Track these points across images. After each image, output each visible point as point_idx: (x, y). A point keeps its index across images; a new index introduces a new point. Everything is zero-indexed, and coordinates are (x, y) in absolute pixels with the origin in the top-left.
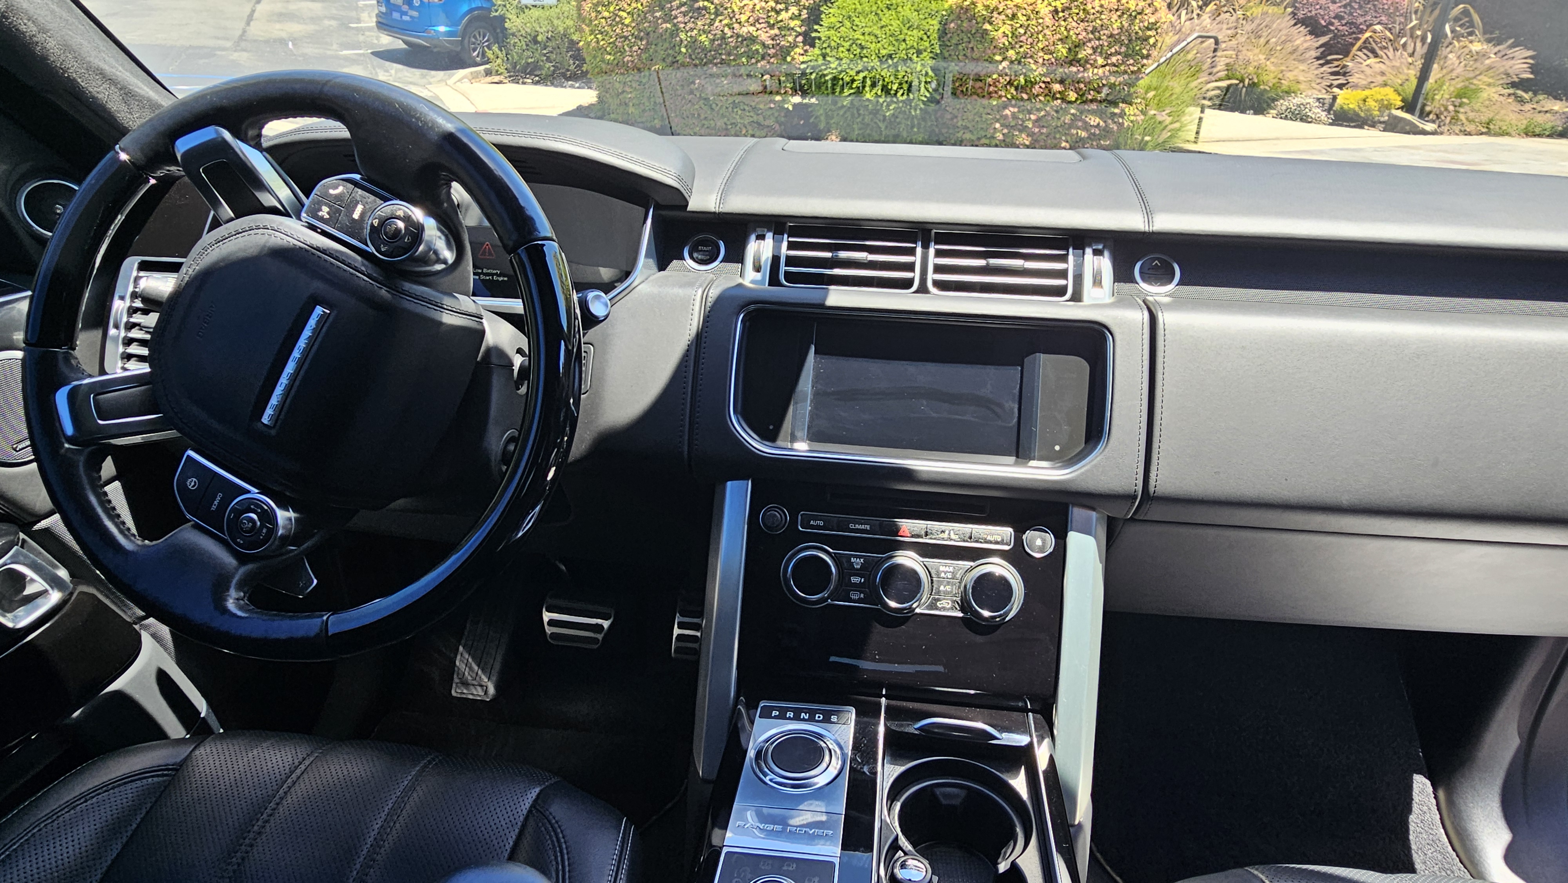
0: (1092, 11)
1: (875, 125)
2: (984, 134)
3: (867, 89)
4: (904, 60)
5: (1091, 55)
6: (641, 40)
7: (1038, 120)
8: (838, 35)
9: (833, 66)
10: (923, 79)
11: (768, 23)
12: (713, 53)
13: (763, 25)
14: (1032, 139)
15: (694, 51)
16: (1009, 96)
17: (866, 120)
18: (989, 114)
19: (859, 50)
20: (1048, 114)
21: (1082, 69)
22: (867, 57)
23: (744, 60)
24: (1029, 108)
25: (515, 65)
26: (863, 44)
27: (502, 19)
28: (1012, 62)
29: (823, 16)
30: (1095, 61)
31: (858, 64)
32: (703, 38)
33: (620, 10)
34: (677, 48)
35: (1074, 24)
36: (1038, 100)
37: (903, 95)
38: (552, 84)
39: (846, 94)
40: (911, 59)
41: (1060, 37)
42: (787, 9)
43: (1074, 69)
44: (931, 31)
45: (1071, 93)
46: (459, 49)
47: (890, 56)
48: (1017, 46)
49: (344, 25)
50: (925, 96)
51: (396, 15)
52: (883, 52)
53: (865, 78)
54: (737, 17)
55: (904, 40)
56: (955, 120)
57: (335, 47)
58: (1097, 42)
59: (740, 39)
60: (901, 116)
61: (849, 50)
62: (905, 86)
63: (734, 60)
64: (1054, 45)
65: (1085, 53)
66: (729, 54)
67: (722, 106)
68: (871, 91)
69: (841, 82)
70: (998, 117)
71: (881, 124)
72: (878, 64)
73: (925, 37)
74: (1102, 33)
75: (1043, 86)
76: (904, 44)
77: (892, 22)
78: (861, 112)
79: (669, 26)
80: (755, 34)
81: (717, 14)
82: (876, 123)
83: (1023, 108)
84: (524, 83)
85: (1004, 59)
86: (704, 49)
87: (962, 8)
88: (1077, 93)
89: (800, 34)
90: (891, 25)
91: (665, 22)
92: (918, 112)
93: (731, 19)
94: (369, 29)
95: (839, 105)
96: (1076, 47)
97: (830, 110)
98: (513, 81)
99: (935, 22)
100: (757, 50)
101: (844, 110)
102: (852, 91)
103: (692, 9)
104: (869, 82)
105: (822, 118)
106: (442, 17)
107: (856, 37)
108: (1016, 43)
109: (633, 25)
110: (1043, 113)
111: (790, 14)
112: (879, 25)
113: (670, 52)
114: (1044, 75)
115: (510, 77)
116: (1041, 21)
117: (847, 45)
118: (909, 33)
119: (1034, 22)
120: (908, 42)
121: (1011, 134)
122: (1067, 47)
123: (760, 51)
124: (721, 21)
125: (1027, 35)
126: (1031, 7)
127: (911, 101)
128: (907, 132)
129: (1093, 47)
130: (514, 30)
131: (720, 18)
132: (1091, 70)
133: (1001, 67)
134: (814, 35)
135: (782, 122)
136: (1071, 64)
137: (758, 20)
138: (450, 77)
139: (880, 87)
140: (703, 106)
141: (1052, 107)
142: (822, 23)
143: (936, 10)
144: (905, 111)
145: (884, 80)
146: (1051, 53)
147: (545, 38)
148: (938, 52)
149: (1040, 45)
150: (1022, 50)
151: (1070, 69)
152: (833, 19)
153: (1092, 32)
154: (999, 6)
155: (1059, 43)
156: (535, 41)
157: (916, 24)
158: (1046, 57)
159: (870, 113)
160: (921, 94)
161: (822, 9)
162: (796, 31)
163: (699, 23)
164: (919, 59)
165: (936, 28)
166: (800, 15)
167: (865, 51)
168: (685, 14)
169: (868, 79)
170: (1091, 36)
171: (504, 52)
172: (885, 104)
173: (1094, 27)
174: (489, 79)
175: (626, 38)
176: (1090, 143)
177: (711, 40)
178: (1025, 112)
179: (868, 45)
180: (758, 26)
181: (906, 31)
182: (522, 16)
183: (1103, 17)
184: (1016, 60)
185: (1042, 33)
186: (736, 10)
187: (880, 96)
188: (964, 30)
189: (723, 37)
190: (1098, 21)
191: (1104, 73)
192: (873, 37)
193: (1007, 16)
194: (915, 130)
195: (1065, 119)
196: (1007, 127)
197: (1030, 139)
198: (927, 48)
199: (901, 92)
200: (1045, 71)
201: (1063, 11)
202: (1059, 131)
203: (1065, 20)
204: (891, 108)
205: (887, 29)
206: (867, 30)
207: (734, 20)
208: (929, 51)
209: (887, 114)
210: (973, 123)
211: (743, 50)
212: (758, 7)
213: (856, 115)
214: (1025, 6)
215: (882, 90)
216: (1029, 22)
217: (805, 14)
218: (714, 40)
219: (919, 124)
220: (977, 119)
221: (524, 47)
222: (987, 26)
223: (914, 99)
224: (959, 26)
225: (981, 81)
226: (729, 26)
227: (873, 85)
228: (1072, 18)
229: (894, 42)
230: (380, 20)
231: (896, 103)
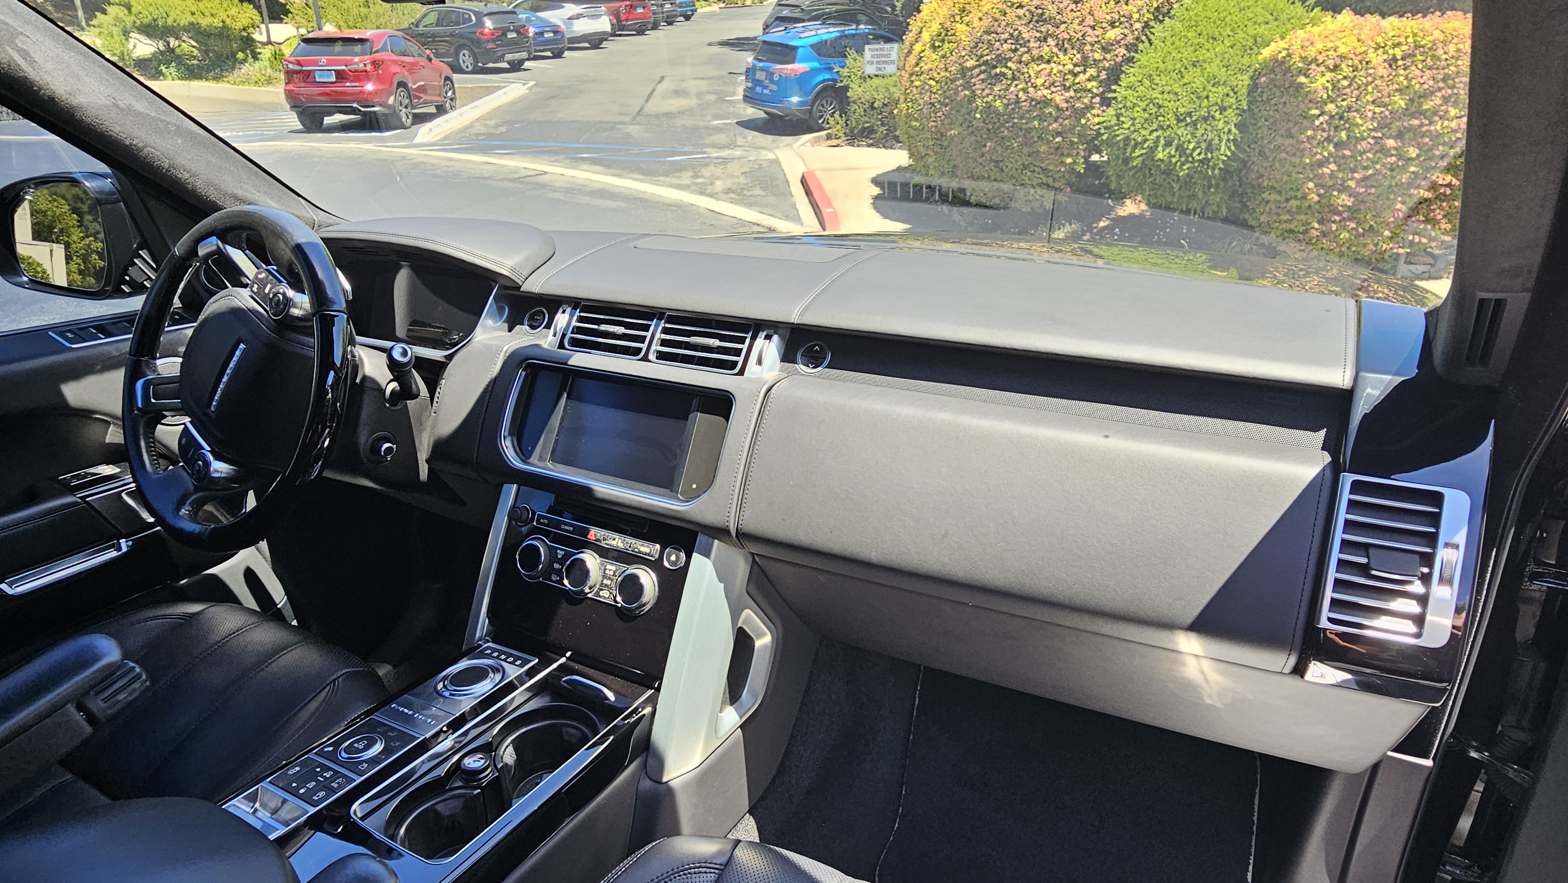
0: (1444, 57)
1: (1168, 186)
2: (1293, 194)
3: (1160, 149)
4: (1205, 119)
5: (1441, 105)
6: (946, 105)
7: (1365, 179)
8: (1136, 95)
9: (1125, 126)
10: (1225, 137)
11: (1065, 85)
12: (1006, 117)
13: (1058, 88)
14: (1356, 200)
15: (987, 116)
16: (1326, 154)
17: (1158, 181)
18: (1301, 173)
19: (1155, 109)
20: (1378, 172)
21: (1427, 122)
22: (1163, 116)
23: (1036, 123)
24: (1352, 165)
25: (852, 131)
26: (1160, 103)
27: (846, 88)
28: (1332, 117)
29: (1123, 76)
30: (1447, 112)
31: (1152, 123)
32: (998, 103)
33: (930, 79)
34: (973, 113)
35: (1418, 72)
36: (1364, 157)
37: (1199, 154)
38: (885, 147)
39: (1137, 154)
40: (1213, 117)
41: (1397, 87)
42: (1085, 72)
43: (1416, 122)
44: (1240, 87)
45: (1411, 149)
46: (807, 117)
47: (1190, 114)
48: (1339, 99)
49: (721, 99)
50: (1226, 156)
51: (759, 89)
52: (1182, 110)
53: (1158, 137)
54: (1033, 81)
55: (1207, 97)
56: (1260, 180)
57: (709, 117)
58: (1449, 91)
59: (1034, 103)
60: (1197, 176)
61: (1145, 110)
62: (1203, 145)
63: (1026, 123)
64: (1389, 96)
65: (1432, 103)
66: (1022, 118)
67: (1011, 168)
68: (1163, 151)
69: (1133, 143)
70: (1311, 176)
71: (1174, 185)
72: (1175, 122)
73: (1231, 94)
74: (1457, 80)
75: (1372, 141)
76: (1206, 101)
77: (1196, 80)
78: (1152, 172)
79: (967, 93)
80: (1049, 97)
81: (1014, 78)
82: (1169, 183)
83: (1344, 166)
84: (858, 146)
85: (1322, 114)
86: (998, 114)
87: (1277, 61)
88: (1419, 149)
89: (1097, 95)
90: (1194, 82)
91: (965, 89)
92: (1217, 172)
93: (1027, 83)
94: (738, 101)
95: (1130, 165)
96: (1420, 97)
97: (1121, 170)
98: (849, 144)
99: (1245, 77)
100: (1050, 113)
101: (1135, 170)
102: (1144, 151)
103: (990, 76)
104: (1162, 142)
105: (1113, 179)
106: (797, 87)
107: (1154, 96)
108: (1338, 96)
109: (940, 92)
110: (1370, 172)
111: (1087, 75)
112: (1181, 83)
113: (967, 117)
114: (1374, 130)
115: (847, 140)
116: (1371, 71)
117: (1143, 105)
118: (1214, 90)
119: (1362, 73)
120: (1210, 99)
121: (1328, 194)
122: (1407, 97)
123: (1054, 113)
124: (1017, 85)
125: (1352, 88)
126: (1360, 57)
127: (1209, 160)
128: (1204, 192)
129: (1443, 96)
130: (855, 97)
131: (1016, 82)
132: (1440, 123)
133: (1317, 123)
134: (1110, 95)
135: (1074, 183)
136: (1413, 116)
137: (1053, 84)
138: (796, 141)
139: (1174, 147)
140: (993, 168)
141: (1384, 165)
142: (1120, 83)
143: (1248, 64)
144: (1201, 171)
145: (1180, 139)
146: (1385, 106)
147: (881, 104)
148: (1245, 108)
149: (1369, 98)
150: (1344, 103)
151: (1411, 122)
152: (1132, 79)
153: (1444, 80)
154: (1318, 58)
155: (1396, 94)
156: (872, 108)
157: (1223, 80)
158: (1377, 110)
159: (1163, 173)
160: (1222, 152)
161: (1123, 69)
162: (1092, 93)
163: (996, 89)
164: (1222, 116)
165: (1246, 83)
166: (1098, 76)
167: (1162, 110)
168: (983, 81)
169: (1162, 139)
170: (1441, 84)
171: (844, 119)
172: (1179, 164)
173: (1445, 74)
174: (830, 142)
175: (933, 104)
176: (1439, 204)
177: (1005, 104)
178: (1348, 170)
179: (1166, 103)
180: (1053, 89)
181: (1210, 88)
182: (864, 85)
183: (1460, 62)
184: (1337, 114)
185: (1373, 85)
186: (1033, 75)
187: (1174, 156)
188: (1277, 83)
189: (1018, 101)
190: (1452, 68)
191: (1459, 125)
192: (1171, 96)
193: (1327, 67)
194: (1212, 190)
195: (1402, 178)
196: (1323, 187)
197: (1352, 199)
198: (1232, 104)
199: (1198, 151)
200: (1375, 125)
201: (1403, 59)
202: (1394, 191)
203: (1405, 69)
204: (1185, 167)
205: (1189, 87)
206: (1167, 89)
207: (1029, 84)
208: (1234, 107)
209: (1181, 174)
210: (1281, 183)
211: (1035, 114)
212: (1055, 71)
213: (1148, 175)
214: (1352, 56)
215: (1176, 150)
216: (1355, 73)
217: (1103, 75)
218: (1008, 105)
219: (1218, 185)
220: (1285, 178)
221: (862, 113)
222: (1302, 79)
223: (1212, 158)
224: (1271, 81)
225: (1293, 138)
226: (1025, 90)
227: (1168, 144)
228: (1416, 66)
229: (1195, 99)
230: (747, 94)
231: (1191, 162)
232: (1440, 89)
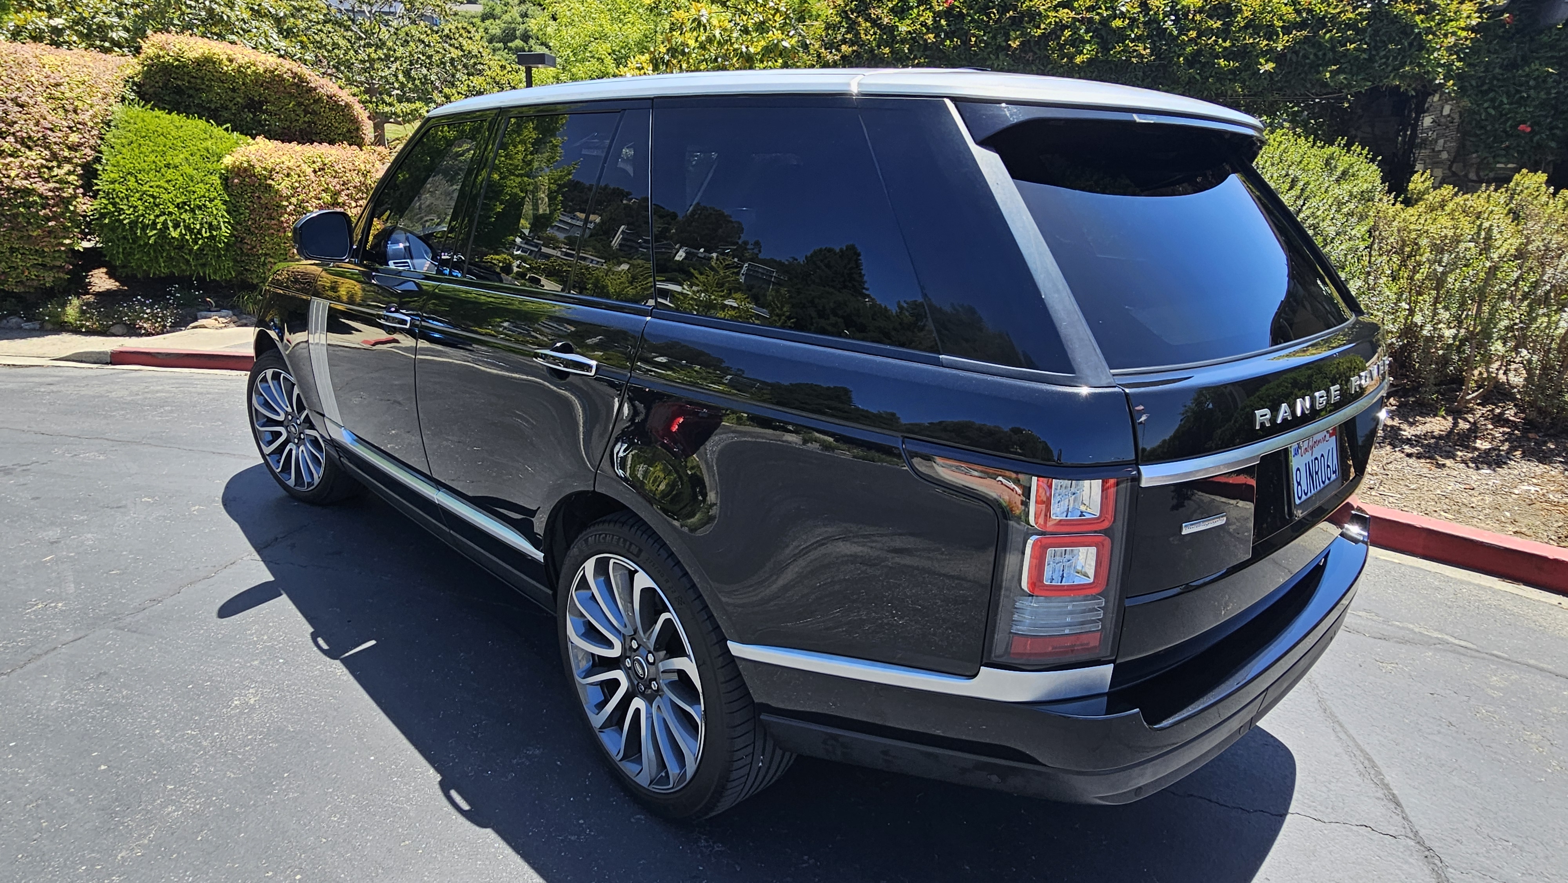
3: (170, 229)
9: (127, 212)
10: (221, 221)
11: (42, 177)
13: (36, 180)
22: (162, 205)
23: (21, 209)
26: (154, 194)
35: (330, 180)
37: (206, 232)
41: (323, 188)
42: (59, 167)
44: (215, 184)
50: (228, 234)
53: (165, 221)
55: (194, 191)
59: (12, 192)
64: (320, 194)
65: (342, 198)
68: (174, 231)
72: (175, 209)
73: (211, 189)
76: (194, 194)
80: (29, 187)
87: (240, 168)
89: (79, 187)
92: (223, 245)
96: (335, 194)
99: (216, 178)
100: (36, 201)
107: (144, 189)
111: (63, 170)
116: (307, 178)
117: (137, 195)
118: (196, 186)
119: (304, 178)
122: (330, 195)
123: (39, 201)
127: (215, 237)
134: (94, 187)
137: (29, 175)
139: (182, 228)
142: (101, 178)
143: (214, 169)
144: (211, 245)
145: (185, 222)
148: (228, 200)
150: (300, 197)
155: (323, 192)
158: (318, 202)
160: (223, 231)
161: (96, 166)
162: (74, 185)
164: (212, 205)
165: (219, 182)
166: (75, 171)
169: (169, 222)
170: (343, 187)
172: (191, 240)
173: (343, 181)
180: (31, 180)
181: (192, 185)
187: (185, 235)
188: (247, 184)
192: (162, 189)
193: (284, 175)
194: (223, 258)
198: (216, 196)
199: (203, 230)
201: (320, 171)
203: (323, 177)
204: (197, 243)
208: (219, 199)
210: (273, 251)
211: (18, 201)
212: (26, 164)
215: (185, 230)
217: (80, 171)
222: (269, 182)
223: (217, 235)
224: (241, 181)
227: (176, 226)
228: (327, 175)
232: (343, 190)
